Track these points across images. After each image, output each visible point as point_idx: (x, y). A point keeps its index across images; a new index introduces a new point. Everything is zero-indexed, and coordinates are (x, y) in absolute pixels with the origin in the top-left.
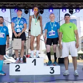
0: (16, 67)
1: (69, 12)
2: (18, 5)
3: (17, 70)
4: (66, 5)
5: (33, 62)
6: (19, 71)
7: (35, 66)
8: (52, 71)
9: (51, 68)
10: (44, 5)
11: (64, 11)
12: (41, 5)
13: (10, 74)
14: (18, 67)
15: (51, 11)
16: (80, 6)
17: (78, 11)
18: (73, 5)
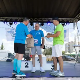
0: (25, 64)
3: (26, 67)
6: (28, 67)
8: (53, 68)
9: (52, 65)
10: (44, 20)
12: (42, 20)
14: (27, 64)
15: (49, 24)
16: (69, 21)
17: (68, 24)
18: (65, 20)
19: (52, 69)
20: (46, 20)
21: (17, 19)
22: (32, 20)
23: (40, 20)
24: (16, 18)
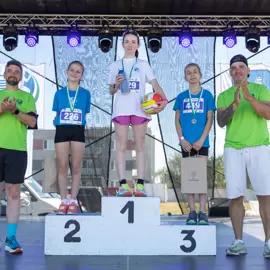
0: (67, 226)
1: (247, 47)
2: (78, 22)
4: (237, 23)
5: (123, 211)
6: (78, 240)
7: (131, 224)
8: (188, 244)
9: (183, 232)
10: (163, 23)
11: (230, 41)
12: (153, 23)
13: (48, 251)
14: (72, 227)
15: (186, 41)
18: (260, 23)
19: (183, 248)
20: (172, 23)
21: (40, 22)
22: (104, 22)
23: (144, 23)
24: (34, 16)
